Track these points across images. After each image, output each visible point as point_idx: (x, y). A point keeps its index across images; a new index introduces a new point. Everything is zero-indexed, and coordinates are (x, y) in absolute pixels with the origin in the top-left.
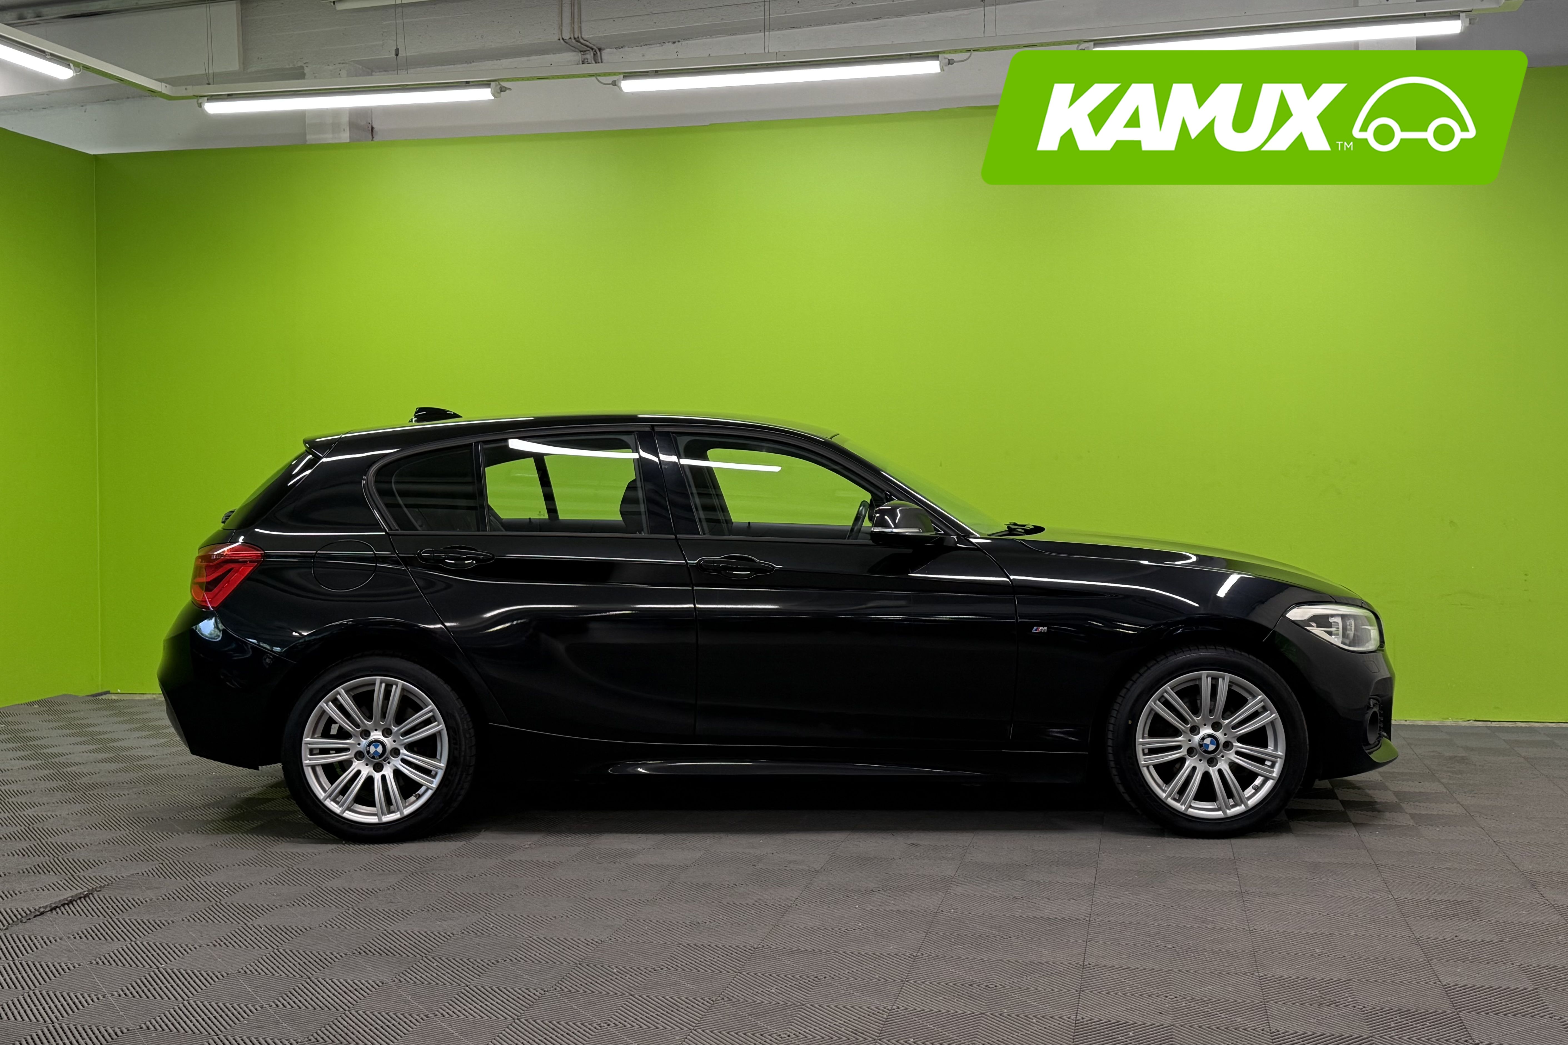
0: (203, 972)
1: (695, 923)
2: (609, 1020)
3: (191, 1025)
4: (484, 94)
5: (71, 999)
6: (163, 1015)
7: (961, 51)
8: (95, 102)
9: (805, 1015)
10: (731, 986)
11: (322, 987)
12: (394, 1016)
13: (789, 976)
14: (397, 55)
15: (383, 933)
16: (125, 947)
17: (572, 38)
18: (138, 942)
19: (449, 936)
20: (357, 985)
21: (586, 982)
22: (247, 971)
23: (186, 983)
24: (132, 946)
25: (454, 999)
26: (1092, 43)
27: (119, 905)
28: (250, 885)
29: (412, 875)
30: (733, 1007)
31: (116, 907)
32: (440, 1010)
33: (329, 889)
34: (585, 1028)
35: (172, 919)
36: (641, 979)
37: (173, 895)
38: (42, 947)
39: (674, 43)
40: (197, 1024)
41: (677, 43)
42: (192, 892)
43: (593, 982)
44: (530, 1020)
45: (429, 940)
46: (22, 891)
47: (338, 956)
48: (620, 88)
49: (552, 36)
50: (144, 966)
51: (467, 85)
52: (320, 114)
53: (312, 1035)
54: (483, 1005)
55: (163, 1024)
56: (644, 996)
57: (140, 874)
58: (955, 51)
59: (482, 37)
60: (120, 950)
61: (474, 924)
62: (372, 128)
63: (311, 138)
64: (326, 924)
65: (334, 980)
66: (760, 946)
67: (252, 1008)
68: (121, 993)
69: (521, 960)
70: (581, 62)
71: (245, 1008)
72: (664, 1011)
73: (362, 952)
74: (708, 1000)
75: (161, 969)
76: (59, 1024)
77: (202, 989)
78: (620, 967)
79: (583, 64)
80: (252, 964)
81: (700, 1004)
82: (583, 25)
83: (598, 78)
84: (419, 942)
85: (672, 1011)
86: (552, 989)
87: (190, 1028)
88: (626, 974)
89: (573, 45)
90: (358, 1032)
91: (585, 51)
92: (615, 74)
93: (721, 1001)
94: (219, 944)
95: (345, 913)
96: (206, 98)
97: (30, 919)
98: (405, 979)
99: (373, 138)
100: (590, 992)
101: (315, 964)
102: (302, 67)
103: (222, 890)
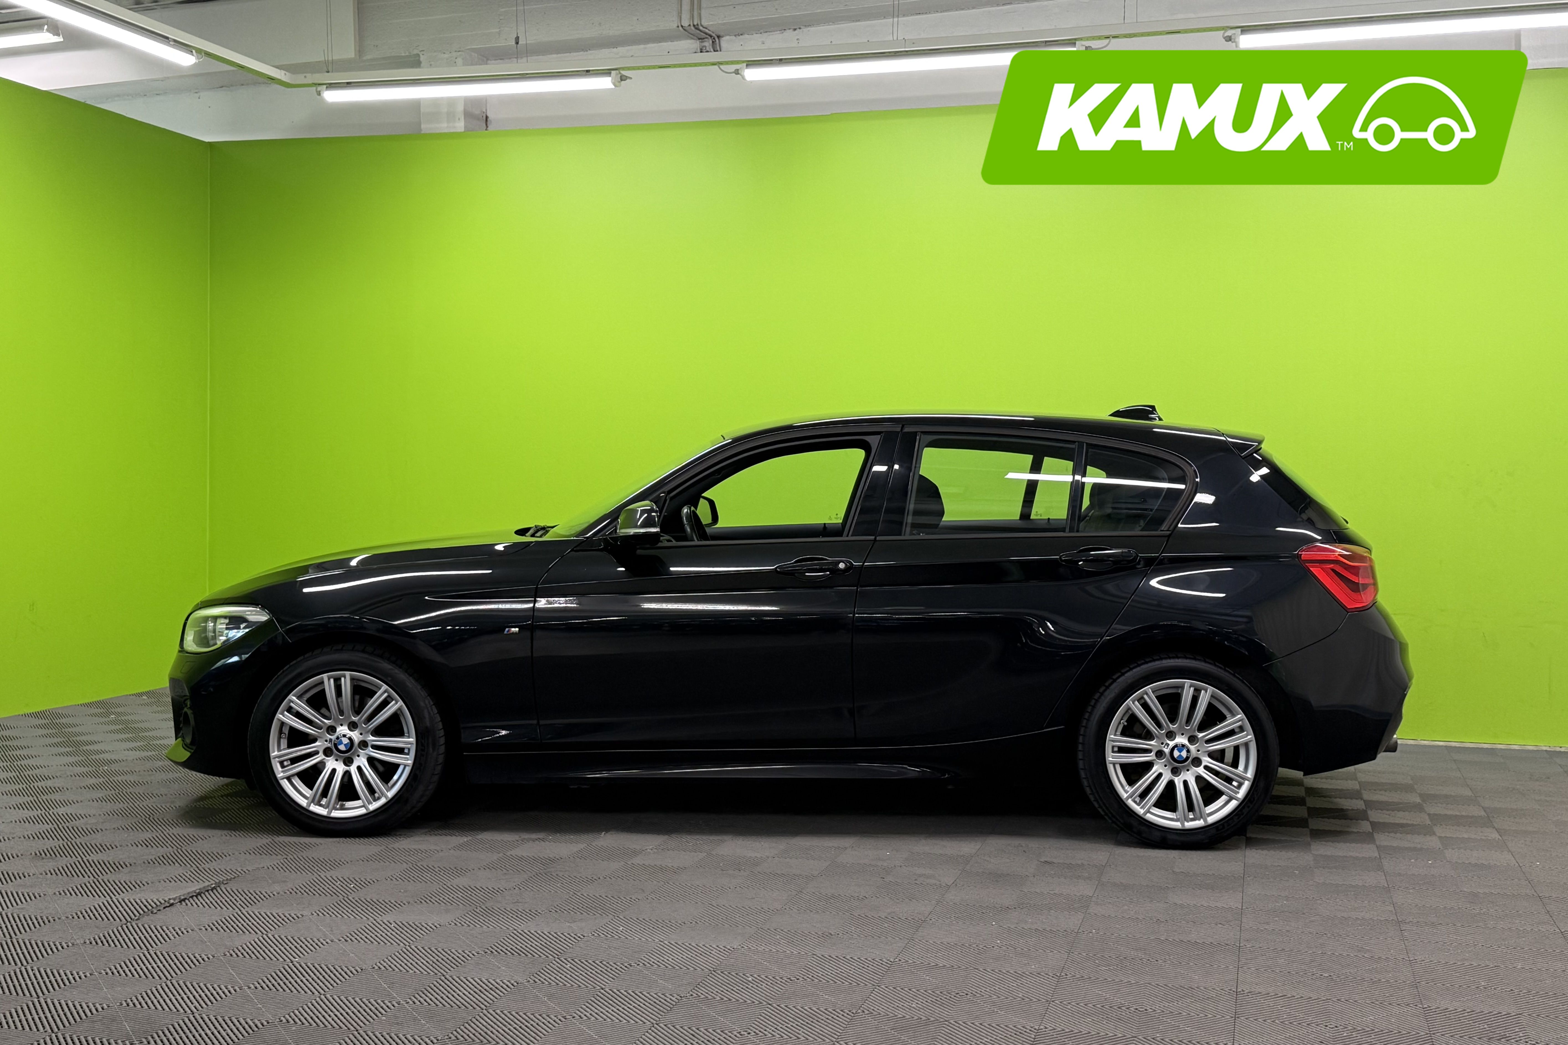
0: (337, 967)
1: (827, 934)
2: (749, 1028)
3: (330, 1019)
4: (605, 83)
5: (209, 991)
6: (301, 1009)
7: (1099, 38)
8: (210, 89)
9: (949, 1032)
10: (871, 999)
11: (457, 985)
12: (532, 1017)
13: (930, 992)
14: (517, 43)
15: (513, 933)
16: (257, 940)
17: (692, 25)
18: (270, 935)
19: (579, 937)
20: (492, 984)
21: (722, 989)
22: (381, 967)
23: (321, 977)
24: (264, 939)
25: (590, 1001)
26: (1239, 30)
27: (247, 898)
28: (375, 881)
29: (536, 876)
30: (875, 1020)
31: (244, 900)
32: (578, 1012)
33: (455, 887)
34: (725, 1036)
35: (301, 913)
36: (777, 988)
37: (300, 889)
38: (175, 938)
39: (795, 30)
40: (336, 1018)
41: (798, 30)
42: (319, 887)
43: (729, 990)
44: (669, 1026)
45: (560, 941)
46: (149, 882)
47: (471, 955)
48: (743, 78)
49: (672, 24)
50: (278, 960)
51: (588, 73)
52: (436, 102)
53: (452, 1033)
54: (620, 1009)
55: (302, 1018)
56: (782, 1006)
57: (266, 868)
58: (1093, 38)
59: (600, 24)
60: (253, 942)
61: (604, 926)
62: (487, 117)
63: (425, 127)
64: (455, 922)
65: (469, 978)
66: (897, 960)
67: (389, 1004)
68: (258, 986)
69: (654, 965)
70: (699, 50)
71: (382, 1004)
72: (804, 1021)
73: (494, 951)
74: (848, 1012)
75: (295, 963)
76: (199, 1015)
77: (337, 984)
78: (755, 976)
79: (701, 52)
80: (386, 960)
81: (840, 1016)
82: (703, 12)
83: (722, 67)
84: (550, 942)
85: (812, 1022)
86: (688, 995)
87: (329, 1023)
88: (762, 983)
89: (692, 33)
90: (497, 1031)
91: (704, 39)
92: (738, 62)
93: (861, 1014)
94: (351, 939)
95: (473, 911)
96: (325, 86)
97: (159, 910)
98: (539, 980)
99: (487, 127)
100: (727, 999)
101: (448, 962)
102: (418, 55)
103: (348, 885)
